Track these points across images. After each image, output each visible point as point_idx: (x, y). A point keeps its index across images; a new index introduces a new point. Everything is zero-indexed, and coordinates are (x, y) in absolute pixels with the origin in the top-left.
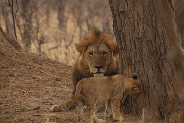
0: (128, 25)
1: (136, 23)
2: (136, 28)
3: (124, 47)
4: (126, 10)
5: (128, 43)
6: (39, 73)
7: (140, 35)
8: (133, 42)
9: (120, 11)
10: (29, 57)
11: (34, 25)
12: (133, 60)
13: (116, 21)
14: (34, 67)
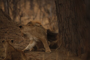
0: (63, 10)
1: (67, 10)
2: (67, 12)
3: (60, 21)
4: (62, 3)
5: (63, 19)
6: (19, 32)
7: (69, 15)
8: (65, 19)
9: (59, 4)
10: (15, 24)
11: (18, 8)
12: (65, 28)
13: (57, 8)
14: (17, 29)
